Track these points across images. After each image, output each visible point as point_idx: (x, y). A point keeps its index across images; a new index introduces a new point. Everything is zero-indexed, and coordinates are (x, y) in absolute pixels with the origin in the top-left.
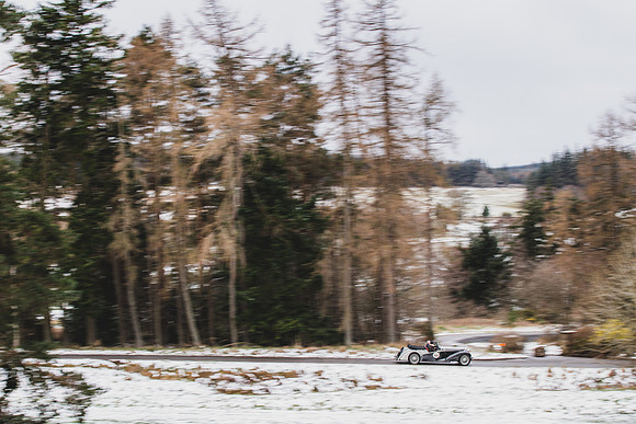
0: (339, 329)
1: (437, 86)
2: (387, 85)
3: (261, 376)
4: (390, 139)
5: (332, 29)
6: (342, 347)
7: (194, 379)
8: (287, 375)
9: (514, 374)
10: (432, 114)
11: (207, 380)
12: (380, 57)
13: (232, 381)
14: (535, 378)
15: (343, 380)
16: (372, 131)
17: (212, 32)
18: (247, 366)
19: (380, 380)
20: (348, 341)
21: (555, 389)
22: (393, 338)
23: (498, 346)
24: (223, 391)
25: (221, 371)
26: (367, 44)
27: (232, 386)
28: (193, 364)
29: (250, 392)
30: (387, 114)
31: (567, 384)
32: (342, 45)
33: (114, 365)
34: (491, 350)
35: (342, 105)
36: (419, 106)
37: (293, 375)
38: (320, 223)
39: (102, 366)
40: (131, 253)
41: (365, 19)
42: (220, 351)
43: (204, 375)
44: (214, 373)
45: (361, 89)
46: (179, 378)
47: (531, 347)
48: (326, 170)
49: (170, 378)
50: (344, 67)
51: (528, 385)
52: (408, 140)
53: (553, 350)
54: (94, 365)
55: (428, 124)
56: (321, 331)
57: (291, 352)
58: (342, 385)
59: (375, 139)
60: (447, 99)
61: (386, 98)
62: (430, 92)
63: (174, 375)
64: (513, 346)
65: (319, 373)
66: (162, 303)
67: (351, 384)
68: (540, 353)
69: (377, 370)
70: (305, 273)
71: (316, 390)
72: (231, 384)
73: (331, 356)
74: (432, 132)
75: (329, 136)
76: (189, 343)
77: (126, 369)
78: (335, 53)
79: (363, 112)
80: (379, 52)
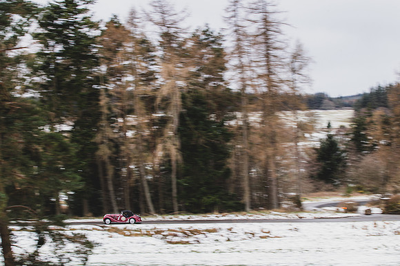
0: (242, 202)
1: (299, 47)
2: (268, 47)
3: (194, 232)
4: (270, 81)
5: (232, 13)
6: (244, 213)
7: (151, 235)
8: (209, 231)
9: (353, 226)
10: (297, 64)
11: (160, 236)
12: (263, 30)
13: (175, 235)
14: (365, 228)
15: (246, 233)
16: (260, 76)
17: (157, 17)
18: (185, 226)
19: (269, 232)
20: (248, 209)
21: (379, 235)
22: (275, 206)
23: (342, 209)
24: (170, 243)
25: (169, 230)
26: (255, 22)
27: (176, 239)
28: (151, 226)
29: (187, 243)
30: (268, 66)
31: (386, 231)
32: (240, 23)
33: (101, 228)
34: (338, 211)
35: (240, 61)
36: (288, 60)
37: (214, 231)
38: (228, 135)
39: (94, 229)
40: (110, 158)
41: (254, 6)
42: (167, 217)
43: (158, 232)
44: (163, 231)
45: (252, 50)
46: (143, 235)
47: (362, 209)
48: (231, 101)
49: (137, 235)
50: (241, 37)
51: (362, 233)
52: (282, 81)
53: (376, 210)
54: (88, 228)
55: (294, 71)
56: (231, 203)
57: (212, 217)
58: (245, 236)
59: (261, 81)
60: (305, 55)
61: (267, 56)
62: (294, 51)
63: (139, 233)
64: (351, 209)
65: (230, 229)
66: (131, 188)
67: (251, 236)
68: (368, 213)
69: (267, 226)
70: (219, 167)
71: (229, 240)
72: (175, 238)
73: (237, 218)
74: (296, 76)
75: (232, 80)
76: (147, 213)
77: (109, 230)
78: (235, 28)
79: (254, 64)
80: (263, 27)
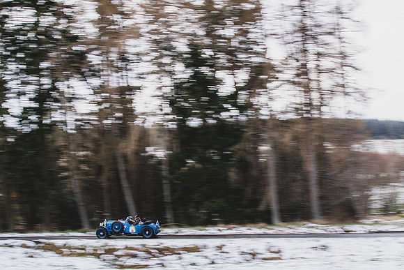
3: (164, 251)
8: (188, 250)
13: (134, 256)
15: (243, 253)
19: (278, 252)
22: (317, 216)
24: (121, 266)
25: (127, 248)
37: (195, 249)
43: (110, 251)
44: (118, 250)
58: (240, 258)
65: (220, 247)
67: (249, 257)
71: (213, 263)
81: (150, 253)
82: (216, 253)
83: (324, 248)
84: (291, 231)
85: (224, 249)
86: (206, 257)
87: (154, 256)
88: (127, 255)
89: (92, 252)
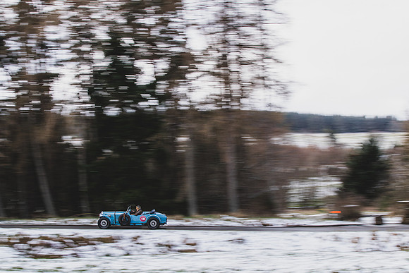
3: (79, 241)
9: (336, 237)
11: (24, 246)
13: (48, 246)
14: (356, 241)
15: (160, 245)
18: (66, 232)
19: (195, 244)
22: (235, 209)
24: (36, 257)
25: (42, 238)
37: (110, 240)
43: (24, 240)
44: (31, 239)
65: (135, 238)
67: (165, 249)
68: (379, 221)
71: (128, 254)
81: (64, 243)
82: (131, 244)
83: (241, 241)
84: (207, 224)
85: (140, 241)
86: (121, 248)
87: (69, 247)
88: (41, 245)
89: (7, 240)
